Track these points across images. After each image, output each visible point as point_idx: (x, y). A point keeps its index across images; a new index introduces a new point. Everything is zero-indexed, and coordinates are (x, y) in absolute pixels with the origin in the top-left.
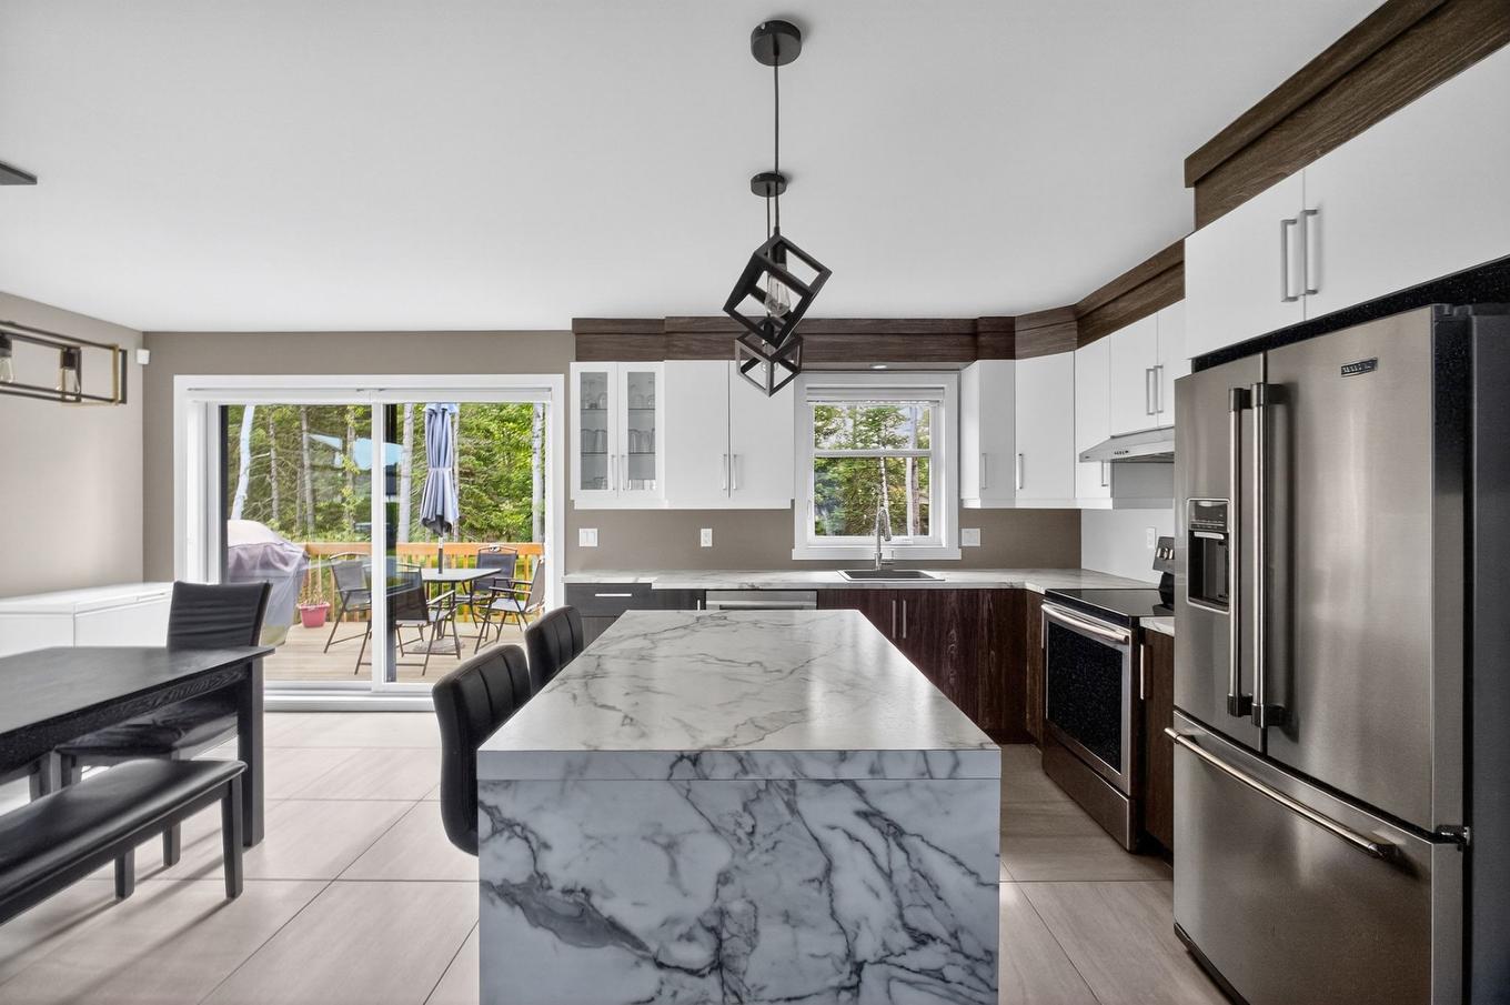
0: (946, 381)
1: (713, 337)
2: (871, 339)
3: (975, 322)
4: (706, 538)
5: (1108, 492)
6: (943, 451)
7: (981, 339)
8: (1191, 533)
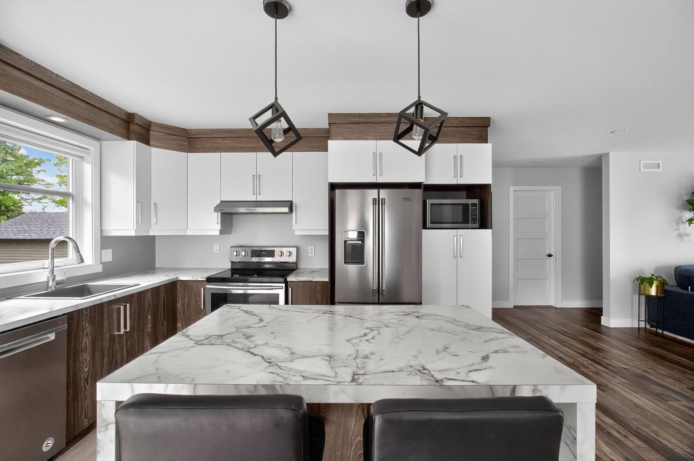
5: (219, 227)
6: (89, 193)
7: (133, 127)
8: (345, 242)
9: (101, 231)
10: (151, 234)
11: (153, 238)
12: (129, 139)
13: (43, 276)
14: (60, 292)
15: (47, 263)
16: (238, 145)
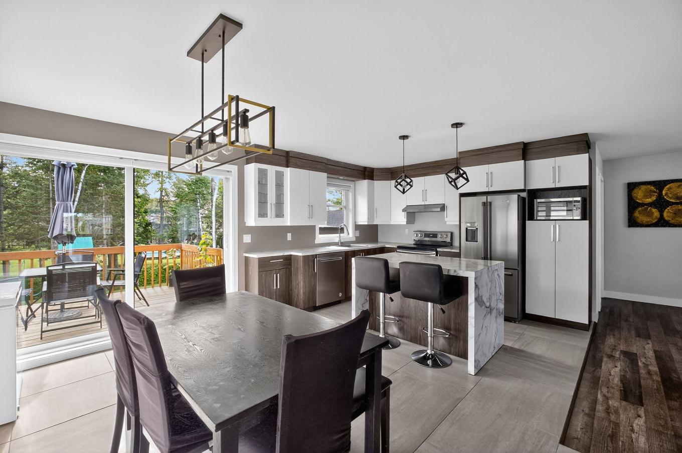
0: (351, 184)
1: (303, 160)
2: (343, 169)
3: (365, 168)
4: (289, 237)
5: (405, 220)
6: (351, 206)
7: (366, 173)
8: (467, 228)
9: (355, 222)
10: (375, 223)
11: (377, 226)
12: (365, 179)
13: (337, 240)
14: (342, 244)
15: (338, 235)
16: (416, 173)
